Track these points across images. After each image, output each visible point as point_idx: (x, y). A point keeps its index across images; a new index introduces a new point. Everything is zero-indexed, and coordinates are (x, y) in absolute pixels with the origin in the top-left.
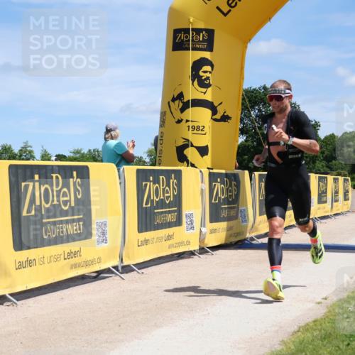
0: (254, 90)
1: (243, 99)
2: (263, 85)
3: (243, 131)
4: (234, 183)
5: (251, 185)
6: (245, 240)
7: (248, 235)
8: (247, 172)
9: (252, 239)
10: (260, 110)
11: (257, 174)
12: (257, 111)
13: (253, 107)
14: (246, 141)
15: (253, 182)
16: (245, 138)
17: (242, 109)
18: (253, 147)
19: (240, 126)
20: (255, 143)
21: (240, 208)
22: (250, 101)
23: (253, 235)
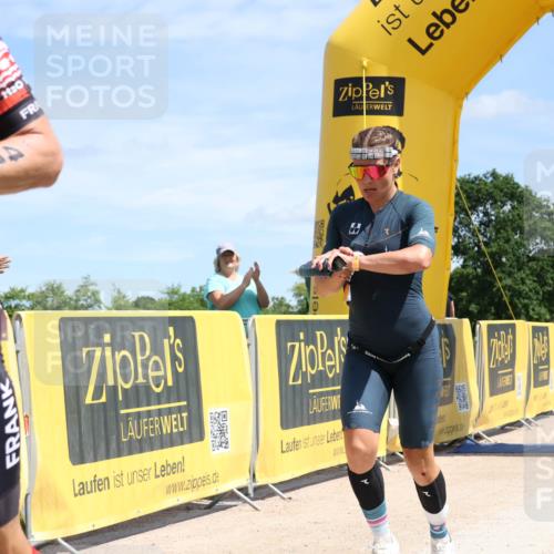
0: (476, 178)
1: (458, 195)
2: (490, 170)
3: (457, 250)
4: (445, 340)
5: (475, 343)
6: (466, 438)
7: (472, 431)
8: (466, 321)
9: (478, 437)
10: (486, 214)
11: (483, 324)
12: (481, 215)
13: (473, 208)
14: (464, 266)
15: (477, 338)
16: (461, 261)
17: (456, 212)
18: (477, 277)
19: (454, 241)
20: (479, 270)
21: (457, 384)
22: (468, 198)
23: (480, 430)
